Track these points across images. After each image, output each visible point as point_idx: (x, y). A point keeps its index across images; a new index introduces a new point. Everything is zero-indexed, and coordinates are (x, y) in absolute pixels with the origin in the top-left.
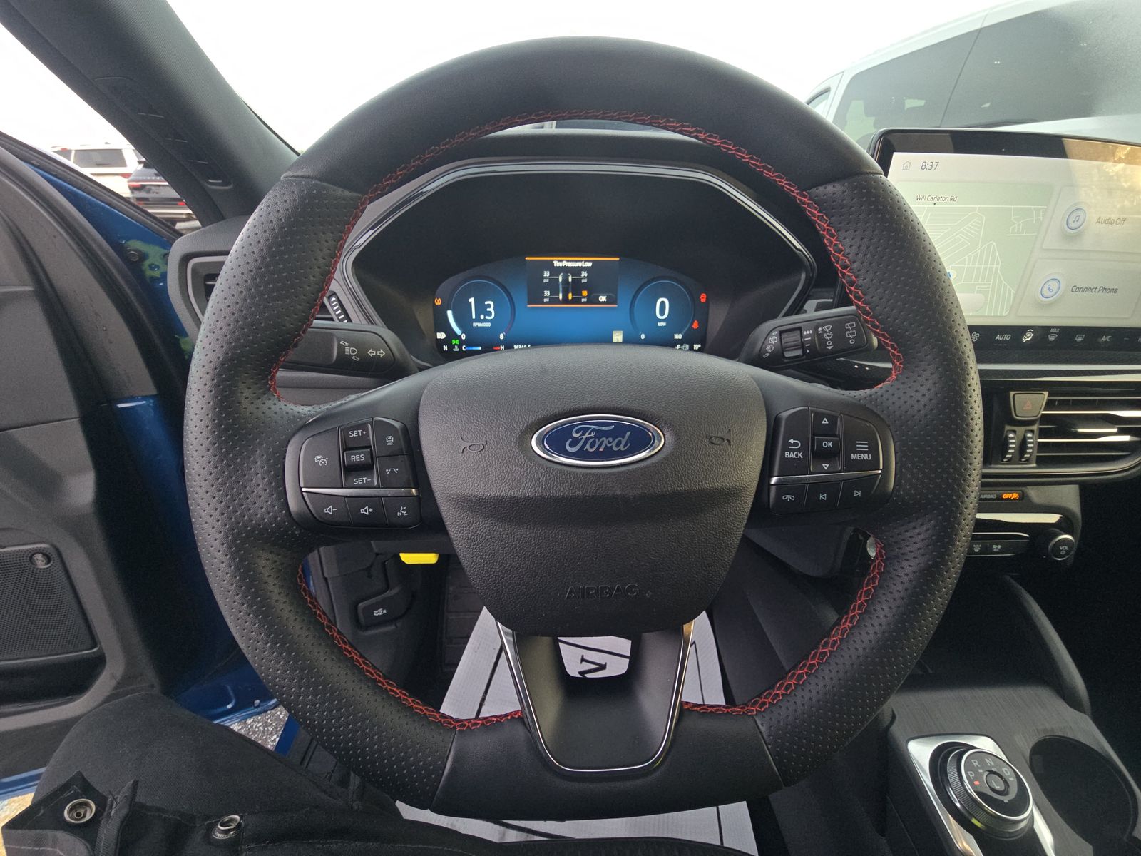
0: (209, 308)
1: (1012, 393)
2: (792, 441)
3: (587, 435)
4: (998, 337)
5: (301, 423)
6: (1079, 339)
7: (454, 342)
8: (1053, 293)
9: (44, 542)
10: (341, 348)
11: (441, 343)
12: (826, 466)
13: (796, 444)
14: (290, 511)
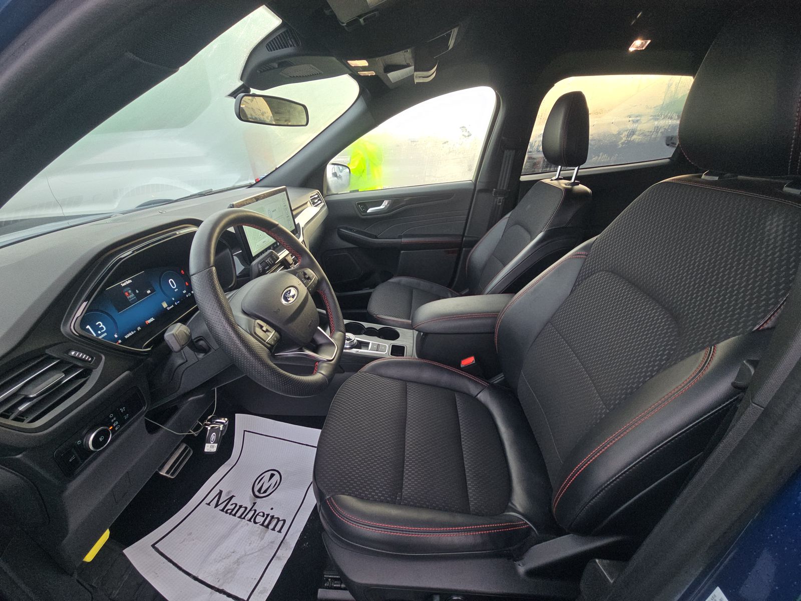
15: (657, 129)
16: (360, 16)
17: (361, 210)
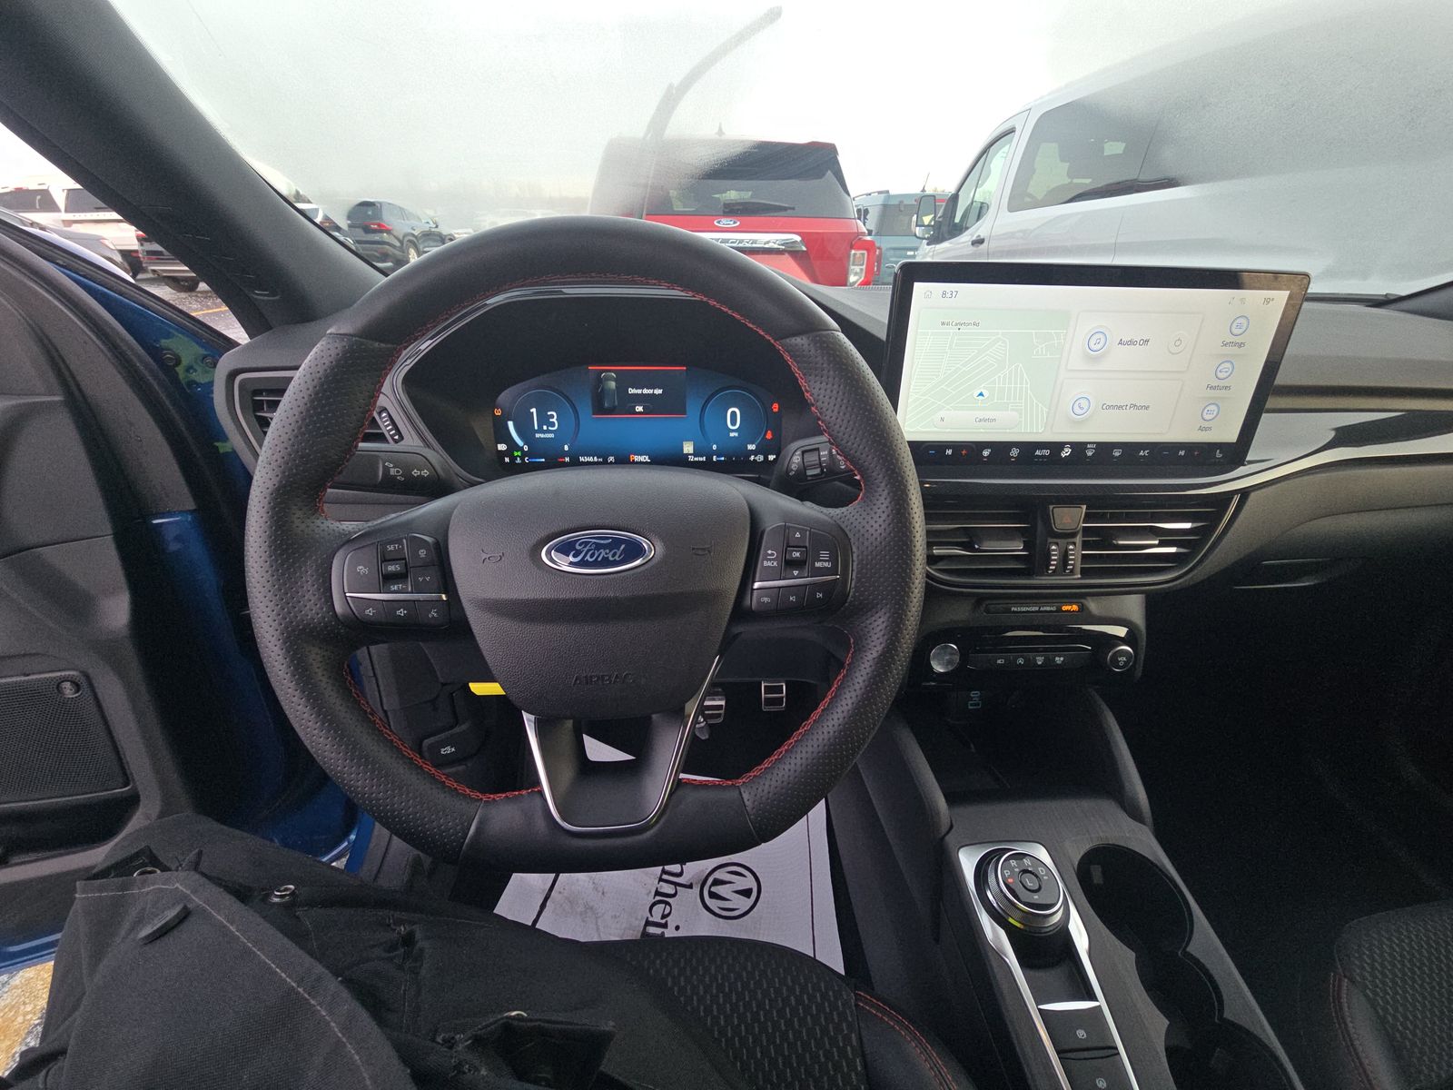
0: (266, 442)
1: (1051, 507)
2: (770, 552)
3: (588, 548)
4: (1038, 453)
5: (345, 539)
6: (1117, 453)
7: (516, 454)
8: (1084, 411)
9: (73, 669)
10: (386, 469)
11: (502, 454)
12: (796, 573)
13: (772, 555)
14: (335, 612)
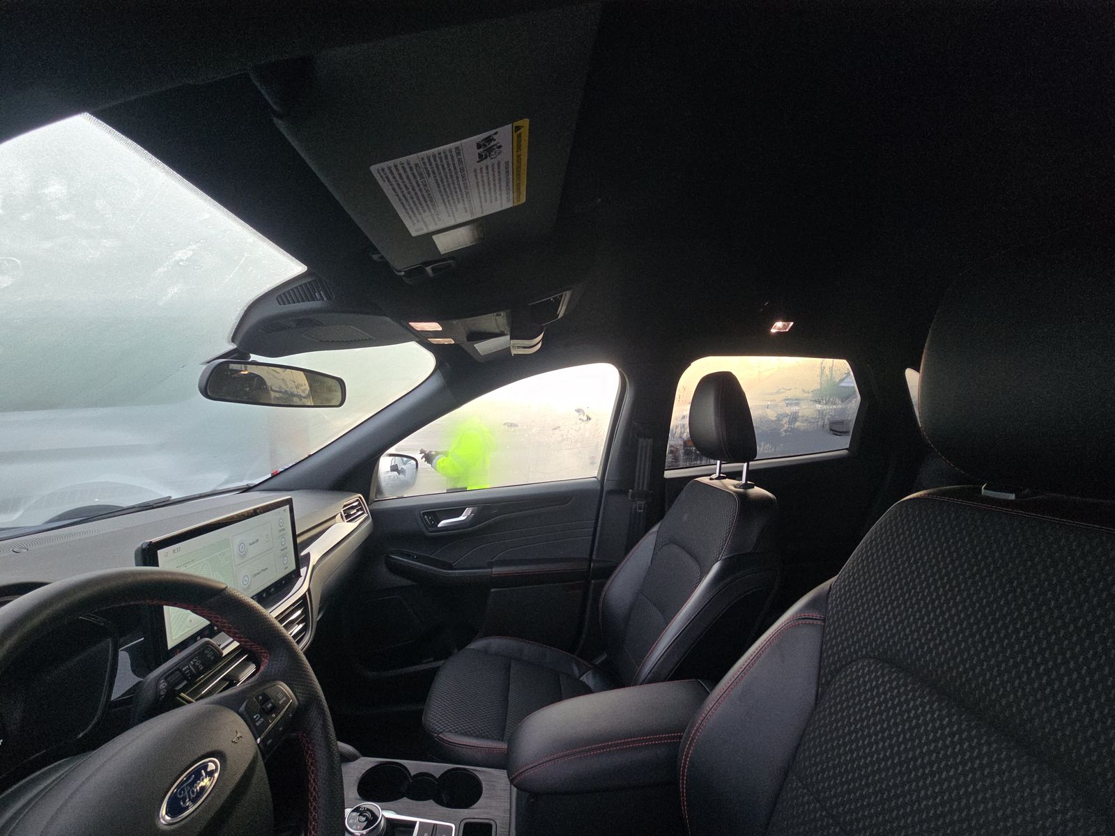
6: (265, 595)
8: (247, 582)
12: (274, 715)
13: (257, 716)
15: (821, 412)
16: (427, 264)
17: (427, 523)
